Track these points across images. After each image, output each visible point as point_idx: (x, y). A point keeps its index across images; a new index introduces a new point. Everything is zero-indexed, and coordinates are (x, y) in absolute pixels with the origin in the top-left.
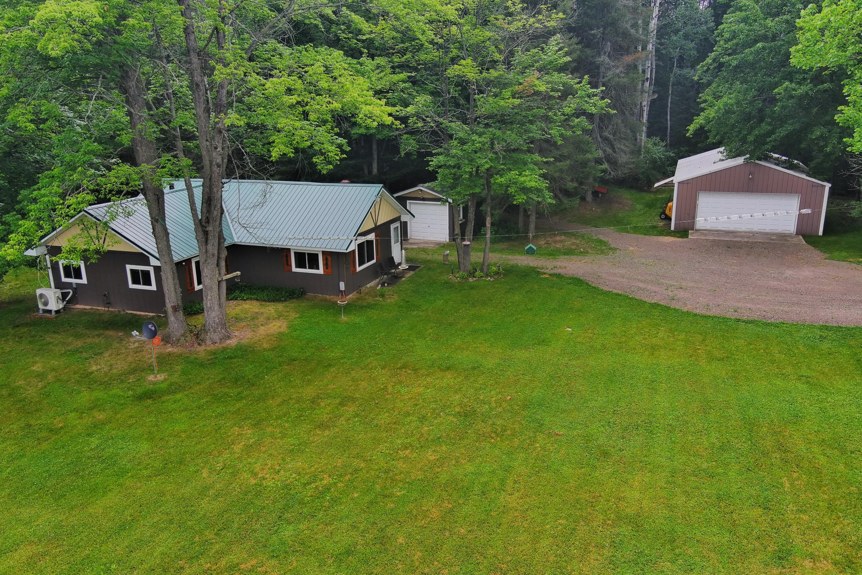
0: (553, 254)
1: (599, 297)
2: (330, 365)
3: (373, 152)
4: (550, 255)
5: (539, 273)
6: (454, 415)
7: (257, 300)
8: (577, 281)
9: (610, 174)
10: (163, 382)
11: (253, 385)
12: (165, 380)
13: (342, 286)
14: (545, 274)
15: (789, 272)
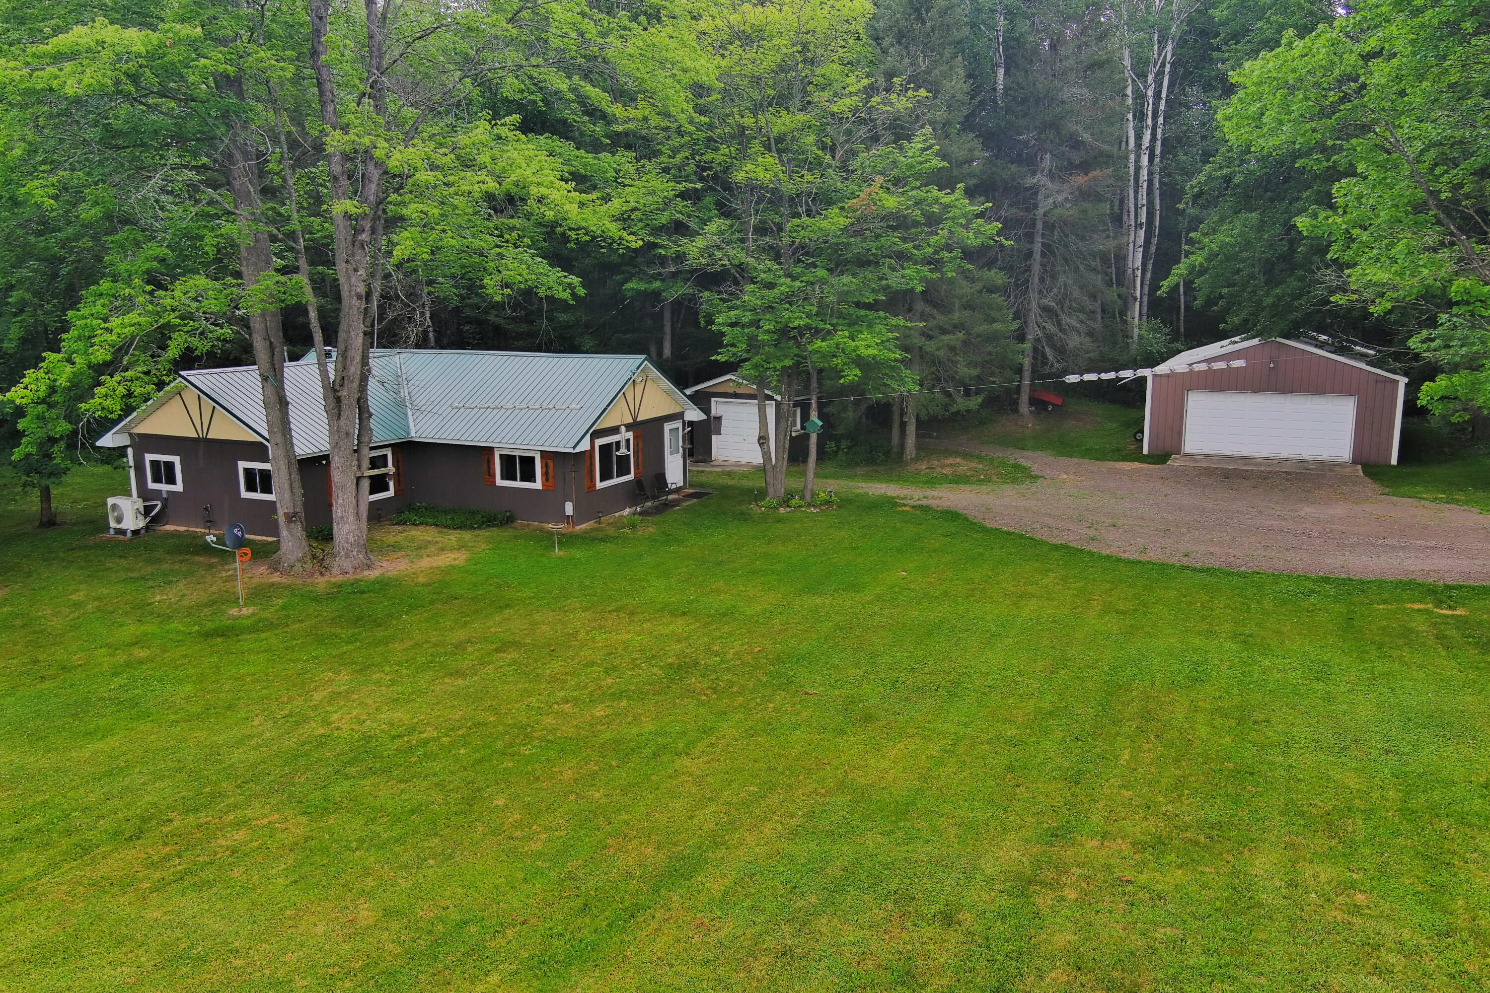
0: (932, 482)
1: (977, 536)
2: (507, 606)
3: (665, 323)
4: (926, 483)
5: (895, 504)
6: (661, 668)
7: (436, 525)
8: (952, 516)
9: (1052, 365)
10: (248, 617)
11: (380, 626)
12: (253, 614)
13: (569, 508)
14: (905, 505)
15: (1307, 510)
